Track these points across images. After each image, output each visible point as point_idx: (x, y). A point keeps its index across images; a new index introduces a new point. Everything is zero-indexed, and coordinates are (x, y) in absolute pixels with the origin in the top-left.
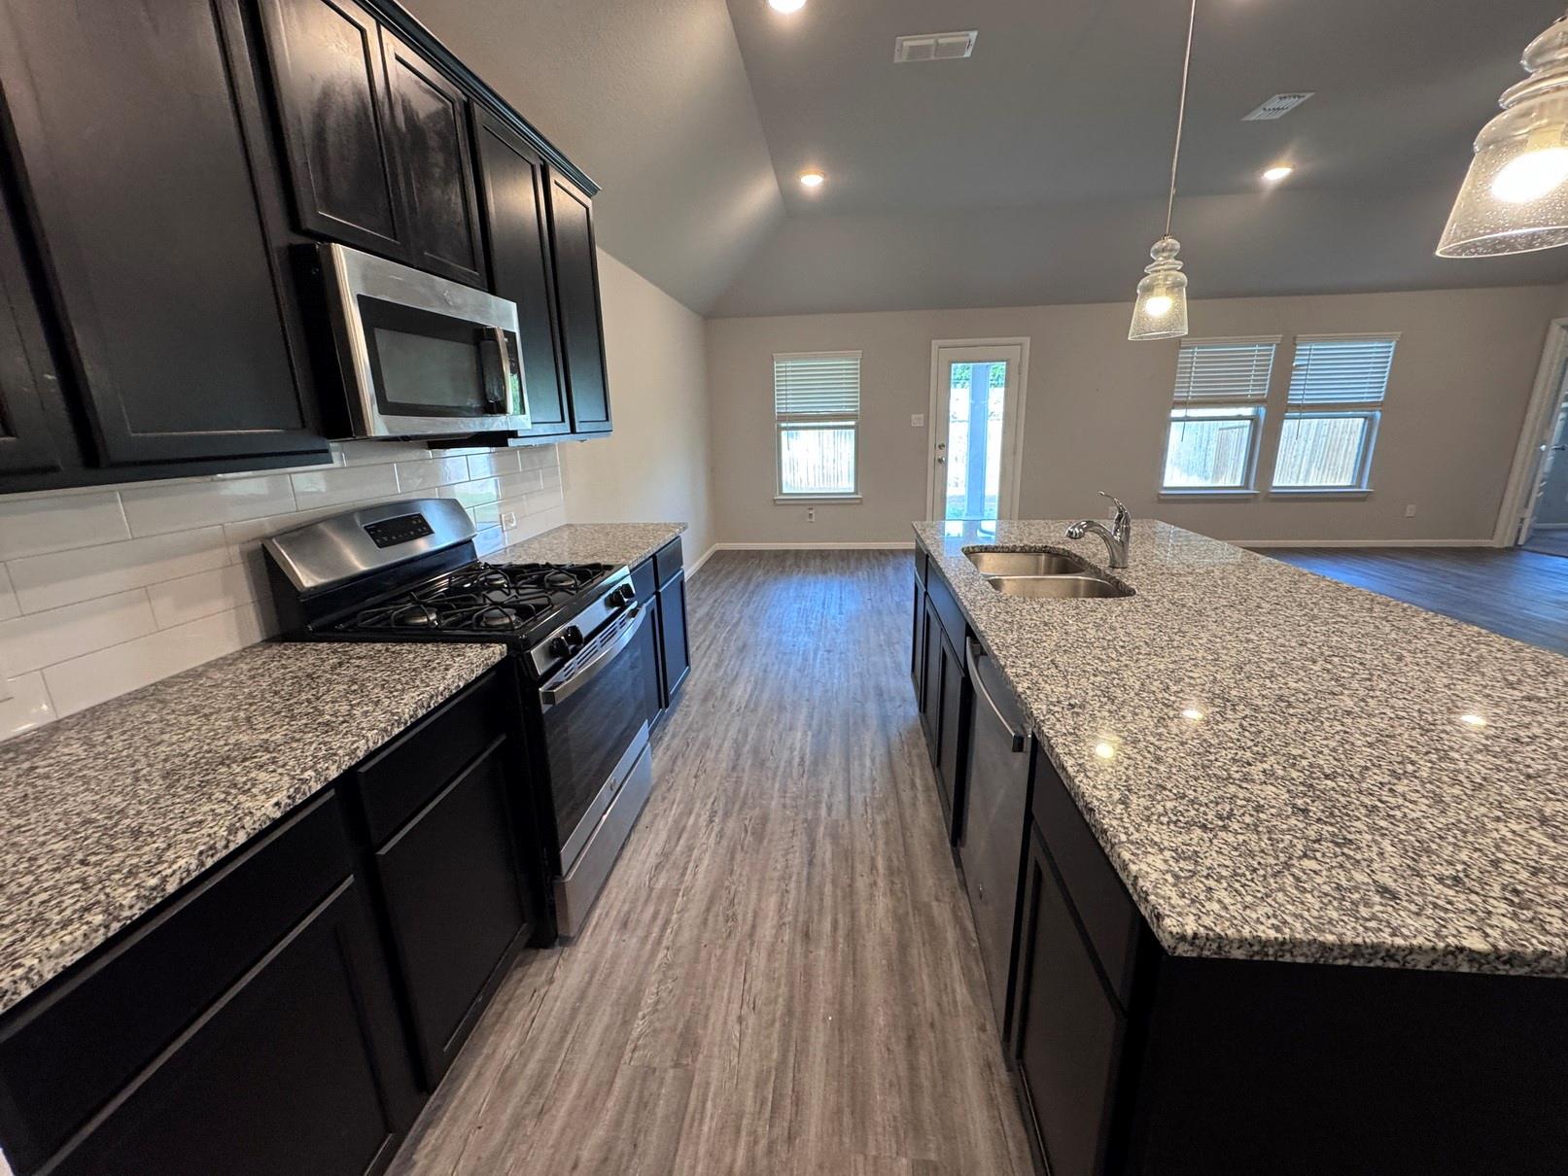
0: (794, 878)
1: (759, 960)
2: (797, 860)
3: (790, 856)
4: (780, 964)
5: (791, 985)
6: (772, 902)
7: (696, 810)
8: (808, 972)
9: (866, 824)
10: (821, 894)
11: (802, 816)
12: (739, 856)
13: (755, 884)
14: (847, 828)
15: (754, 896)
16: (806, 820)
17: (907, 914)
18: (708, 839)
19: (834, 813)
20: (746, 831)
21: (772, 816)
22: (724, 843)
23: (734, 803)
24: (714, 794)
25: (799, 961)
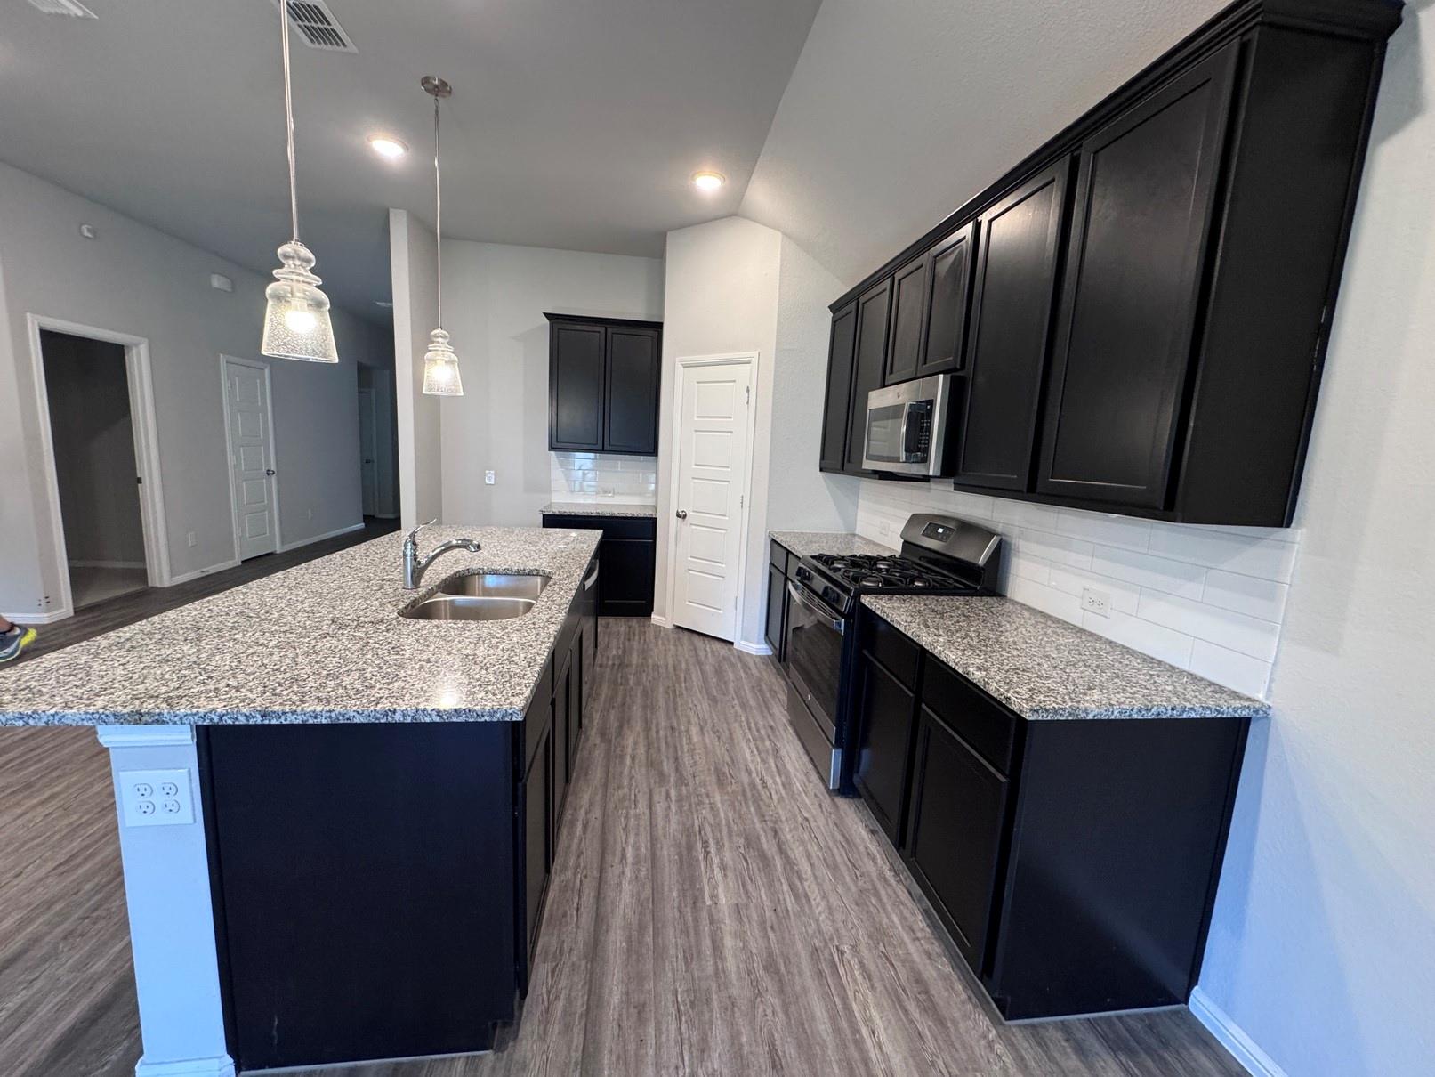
0: (686, 750)
1: (694, 720)
2: (687, 760)
3: (692, 761)
4: (683, 720)
5: (676, 715)
6: (695, 739)
7: (781, 787)
8: (669, 718)
9: (637, 786)
10: (666, 743)
11: (691, 788)
12: (727, 759)
13: (710, 747)
14: (652, 781)
15: (708, 741)
16: (687, 785)
17: (615, 738)
18: (756, 769)
19: (664, 794)
20: (730, 774)
21: (716, 787)
22: (743, 767)
23: (753, 795)
24: (776, 801)
25: (674, 720)
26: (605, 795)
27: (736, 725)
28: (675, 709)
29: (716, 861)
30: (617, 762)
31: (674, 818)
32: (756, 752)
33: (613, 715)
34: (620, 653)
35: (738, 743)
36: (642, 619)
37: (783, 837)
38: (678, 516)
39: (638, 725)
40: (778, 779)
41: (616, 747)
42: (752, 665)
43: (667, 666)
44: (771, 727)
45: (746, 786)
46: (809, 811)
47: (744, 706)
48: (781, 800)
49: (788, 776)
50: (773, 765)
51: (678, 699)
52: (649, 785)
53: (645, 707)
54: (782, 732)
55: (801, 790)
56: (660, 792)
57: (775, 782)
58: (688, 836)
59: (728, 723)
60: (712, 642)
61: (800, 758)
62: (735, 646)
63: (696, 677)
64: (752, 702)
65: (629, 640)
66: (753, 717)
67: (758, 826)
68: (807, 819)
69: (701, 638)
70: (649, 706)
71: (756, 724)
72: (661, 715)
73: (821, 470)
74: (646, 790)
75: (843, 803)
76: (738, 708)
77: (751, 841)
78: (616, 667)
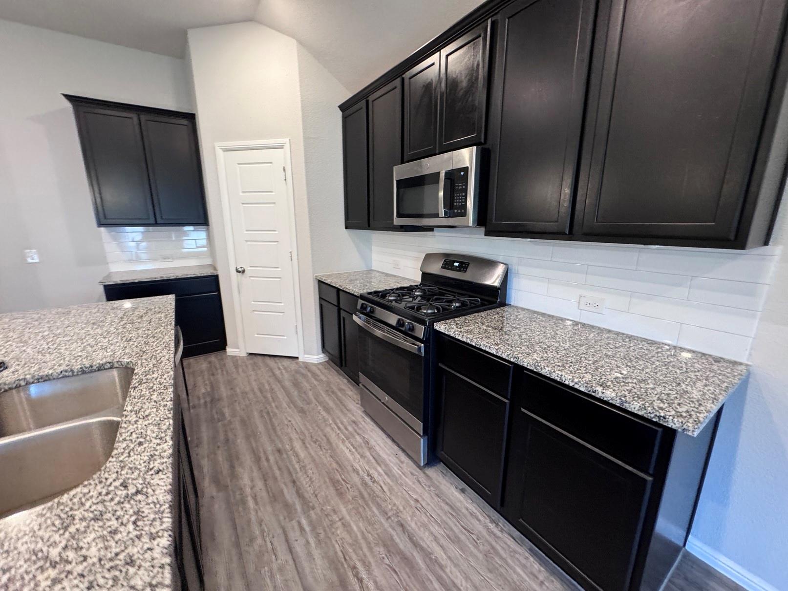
0: (298, 470)
1: (294, 436)
2: (303, 481)
3: (308, 480)
4: (285, 439)
5: (277, 436)
6: (302, 454)
7: (386, 477)
8: (272, 441)
9: (269, 531)
10: (280, 469)
11: (318, 510)
12: (335, 465)
13: (316, 457)
14: (281, 518)
15: (313, 453)
16: (313, 508)
17: (231, 481)
18: (360, 466)
19: (297, 528)
20: (344, 480)
21: (337, 499)
22: (349, 468)
23: (369, 495)
24: (388, 493)
25: (277, 442)
26: (240, 555)
27: (328, 429)
28: (274, 430)
30: (241, 509)
31: (316, 553)
32: (354, 450)
33: (221, 457)
34: (209, 390)
35: (338, 447)
36: (218, 354)
37: (409, 528)
38: (238, 271)
39: (247, 459)
40: (379, 469)
41: (234, 492)
42: (318, 372)
43: (253, 390)
44: (354, 422)
45: (360, 486)
46: (414, 491)
47: (328, 410)
48: (391, 489)
49: (386, 465)
50: (371, 458)
51: (274, 420)
52: (279, 521)
53: (247, 438)
54: (363, 423)
55: (400, 473)
56: (293, 528)
57: (380, 474)
58: (337, 569)
59: (322, 430)
60: (282, 359)
61: (386, 442)
62: (300, 359)
63: (281, 394)
64: (331, 404)
65: (213, 375)
66: (338, 418)
67: (386, 525)
68: (417, 501)
69: (272, 358)
70: (251, 436)
71: (342, 423)
72: (264, 439)
73: (346, 228)
74: (280, 531)
75: (432, 472)
76: (323, 413)
77: (389, 546)
78: (209, 405)
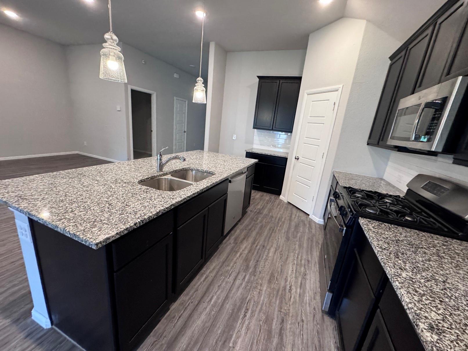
0: (263, 259)
1: (275, 245)
2: (262, 263)
4: (270, 244)
5: (268, 240)
6: (270, 255)
7: (298, 296)
8: (265, 241)
9: (235, 268)
10: (257, 253)
11: (256, 278)
12: (279, 270)
13: (275, 261)
15: (275, 258)
16: (255, 276)
17: (239, 243)
18: (290, 280)
19: (243, 276)
20: (277, 278)
21: (267, 282)
22: (284, 277)
23: (282, 294)
24: (291, 303)
25: (266, 243)
26: (221, 267)
27: (292, 254)
28: (269, 238)
29: (247, 323)
30: (234, 254)
31: (241, 290)
32: (294, 272)
33: (244, 232)
34: (261, 208)
35: (288, 263)
36: (277, 196)
37: (285, 326)
38: (296, 158)
39: (251, 240)
40: (298, 290)
41: (237, 247)
42: (314, 227)
43: (276, 218)
44: (308, 261)
45: (281, 288)
46: (306, 316)
47: (300, 246)
48: (294, 302)
49: (304, 292)
50: (300, 282)
51: (273, 234)
52: (240, 268)
53: (258, 233)
54: (313, 265)
55: (308, 302)
56: (242, 275)
57: (296, 292)
58: (242, 303)
59: (289, 252)
60: (301, 212)
61: (316, 283)
62: (310, 217)
63: (286, 226)
64: (305, 245)
65: (267, 203)
66: (302, 253)
67: (276, 313)
68: (303, 321)
69: (297, 209)
70: (259, 234)
71: (301, 257)
72: (262, 239)
73: (368, 144)
74: (237, 271)
75: (328, 320)
76: (297, 246)
77: (268, 320)
78: (256, 213)
